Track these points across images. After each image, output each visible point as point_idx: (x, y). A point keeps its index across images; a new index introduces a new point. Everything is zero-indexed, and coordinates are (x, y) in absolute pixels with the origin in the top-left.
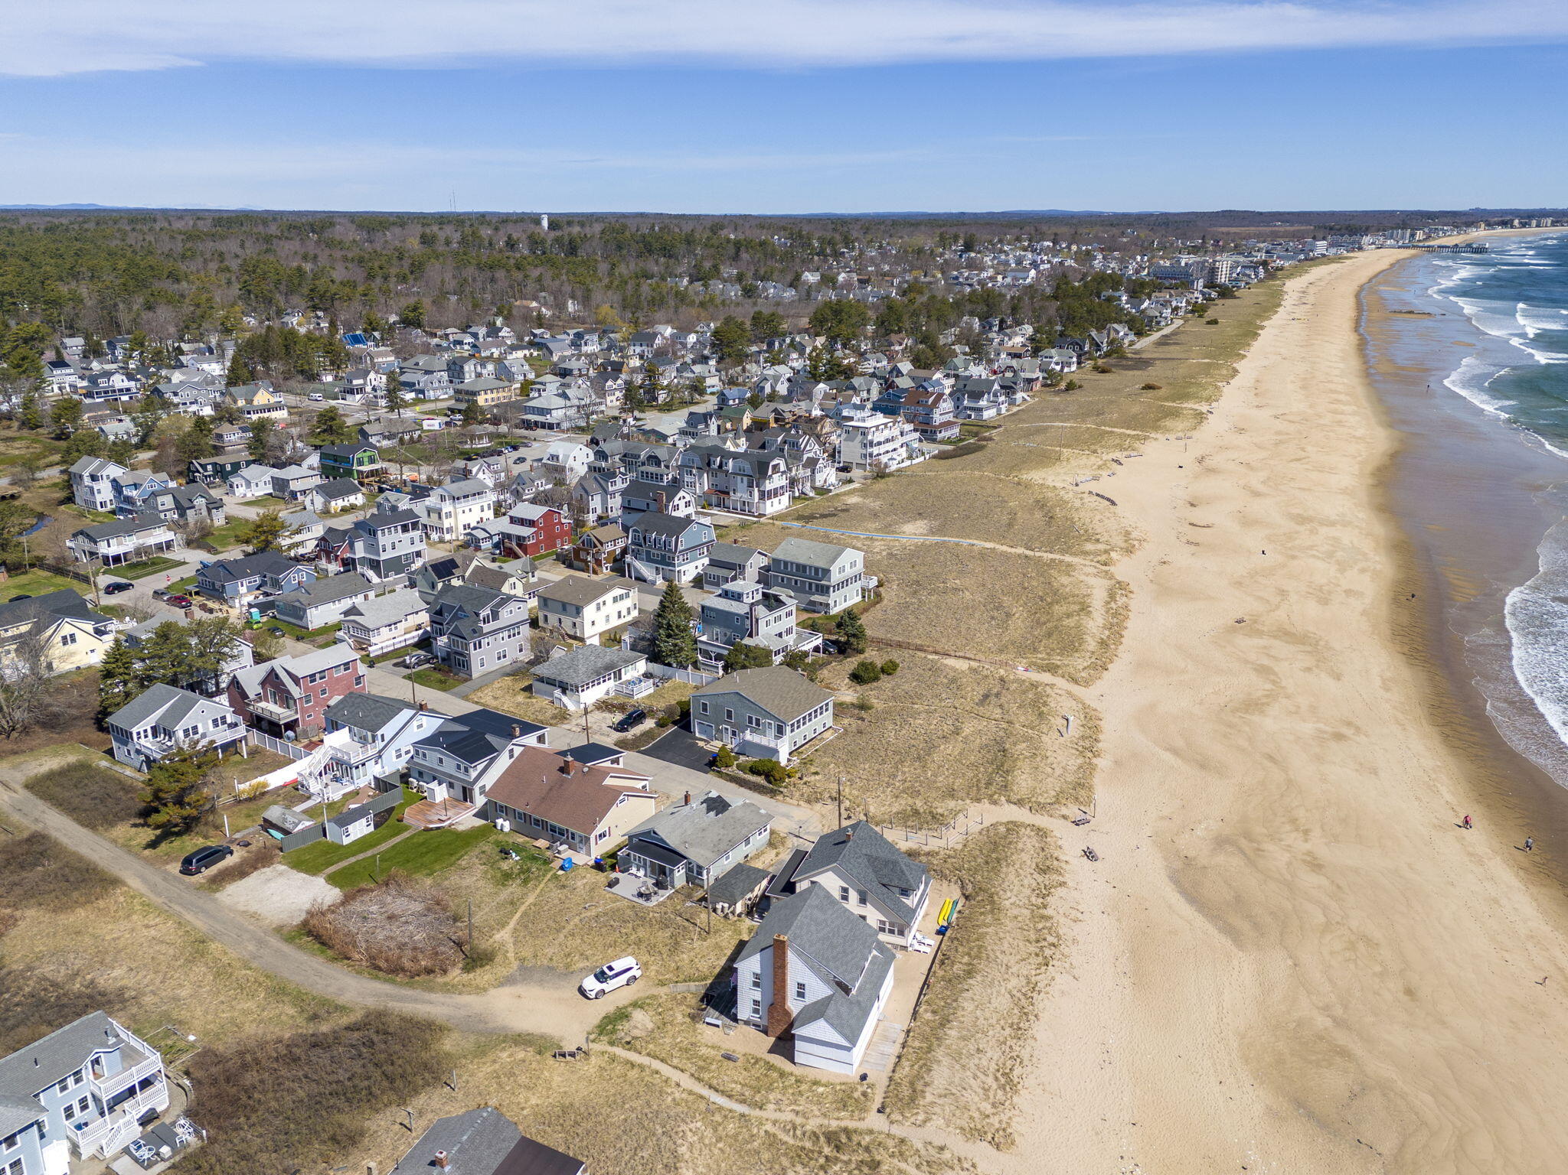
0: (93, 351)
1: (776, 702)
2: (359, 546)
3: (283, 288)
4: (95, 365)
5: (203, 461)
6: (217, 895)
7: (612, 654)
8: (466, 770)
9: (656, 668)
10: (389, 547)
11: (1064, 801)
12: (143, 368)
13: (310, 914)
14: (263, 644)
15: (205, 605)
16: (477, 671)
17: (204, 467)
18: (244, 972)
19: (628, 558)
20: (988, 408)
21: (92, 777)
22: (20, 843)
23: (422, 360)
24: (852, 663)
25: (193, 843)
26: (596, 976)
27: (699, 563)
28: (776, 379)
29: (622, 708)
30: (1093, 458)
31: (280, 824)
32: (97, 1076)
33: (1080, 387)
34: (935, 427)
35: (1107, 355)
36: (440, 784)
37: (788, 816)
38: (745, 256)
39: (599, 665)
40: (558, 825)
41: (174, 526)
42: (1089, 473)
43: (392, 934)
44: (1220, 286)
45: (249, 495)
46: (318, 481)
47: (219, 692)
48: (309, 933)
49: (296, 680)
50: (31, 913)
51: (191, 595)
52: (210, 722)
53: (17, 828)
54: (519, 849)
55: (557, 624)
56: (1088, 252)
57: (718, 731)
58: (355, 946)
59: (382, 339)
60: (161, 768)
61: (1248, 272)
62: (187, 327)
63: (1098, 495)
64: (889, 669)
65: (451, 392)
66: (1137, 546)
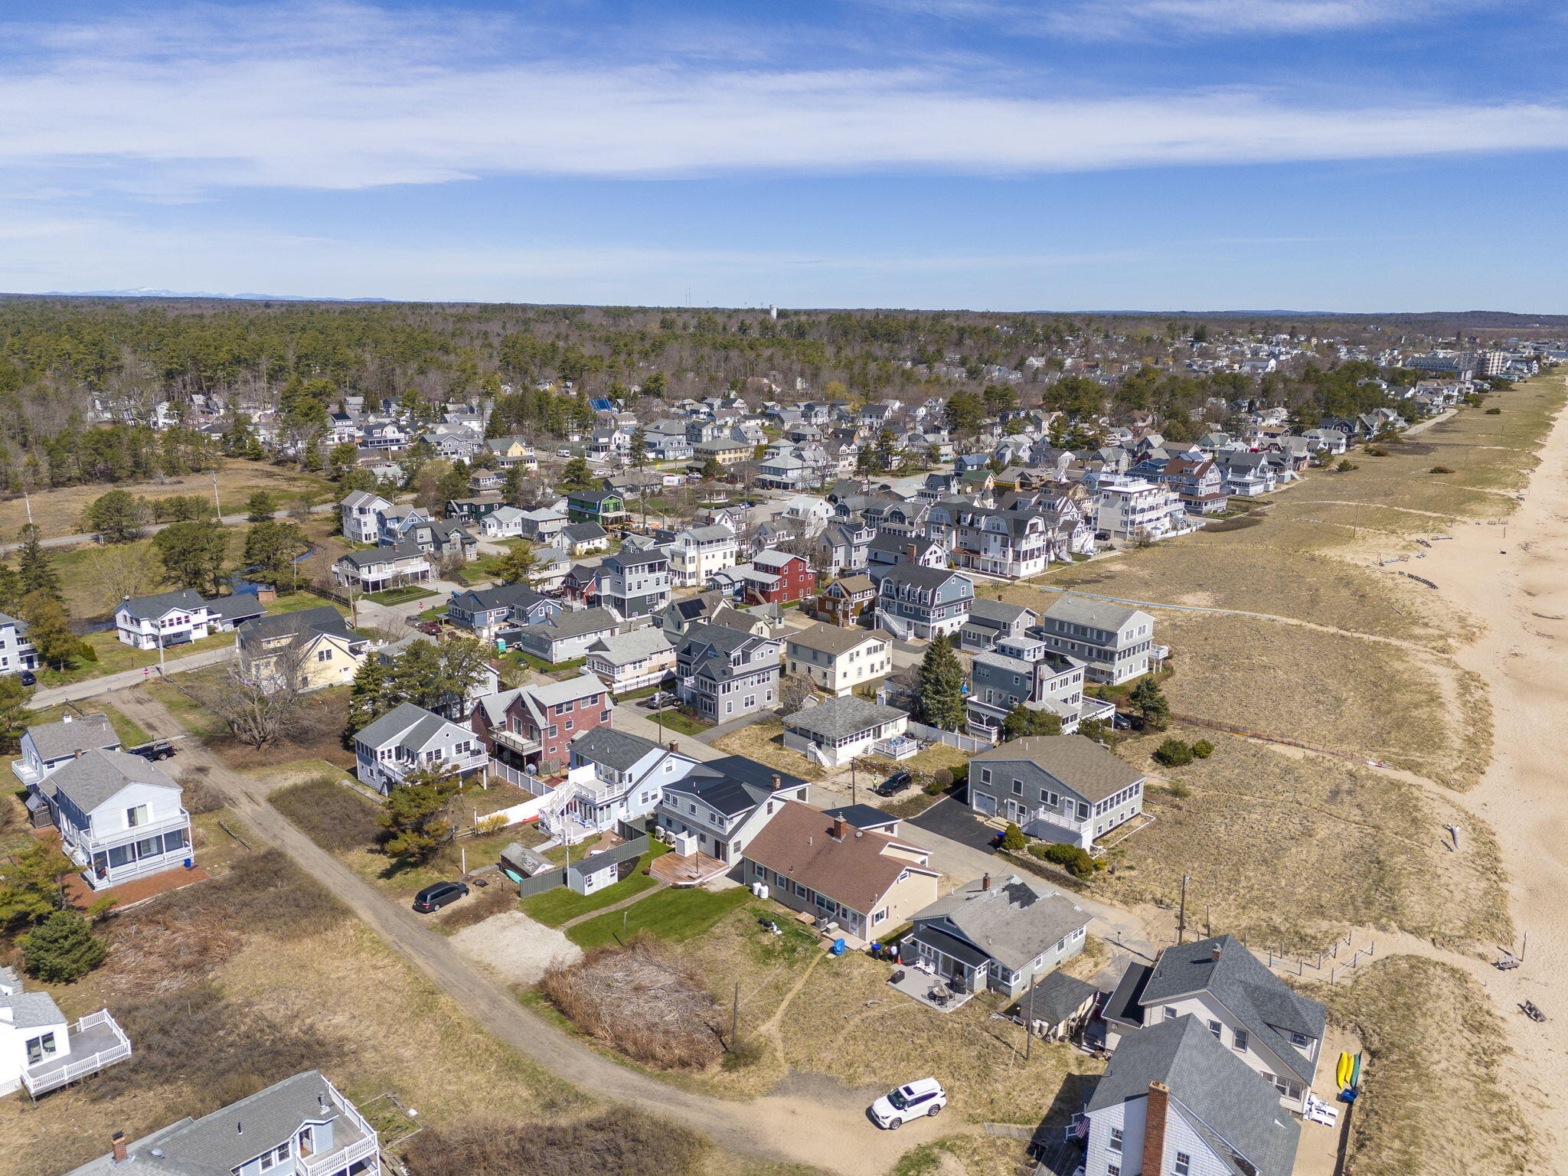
0: (370, 407)
1: (1078, 777)
2: (606, 583)
3: (537, 361)
4: (372, 419)
5: (460, 501)
6: (450, 939)
7: (868, 709)
8: (721, 822)
9: (918, 728)
10: (635, 586)
11: (1477, 936)
12: (412, 424)
13: (550, 974)
14: (508, 674)
15: (454, 633)
16: (724, 716)
17: (460, 507)
18: (474, 1036)
19: (877, 611)
20: (1254, 484)
21: (334, 795)
22: (257, 859)
23: (663, 424)
24: (1155, 741)
25: (428, 877)
26: (889, 1098)
27: (955, 620)
28: (1018, 446)
29: (883, 769)
30: (1393, 539)
31: (519, 865)
32: (305, 1152)
33: (1355, 468)
34: (1201, 498)
35: (1377, 439)
36: (690, 836)
37: (1101, 918)
38: (968, 342)
39: (857, 719)
40: (827, 897)
41: (431, 558)
42: (1393, 554)
43: (640, 1010)
44: (1492, 378)
45: (500, 535)
46: (565, 523)
47: (463, 718)
48: (547, 997)
49: (542, 709)
50: (257, 938)
51: (441, 623)
52: (454, 747)
53: (255, 843)
54: (782, 922)
55: (806, 673)
56: (1330, 345)
57: (1001, 805)
58: (598, 1018)
59: (626, 405)
60: (402, 790)
61: (1519, 366)
62: (452, 390)
63: (1410, 576)
64: (1202, 751)
65: (691, 453)
66: (1478, 634)
